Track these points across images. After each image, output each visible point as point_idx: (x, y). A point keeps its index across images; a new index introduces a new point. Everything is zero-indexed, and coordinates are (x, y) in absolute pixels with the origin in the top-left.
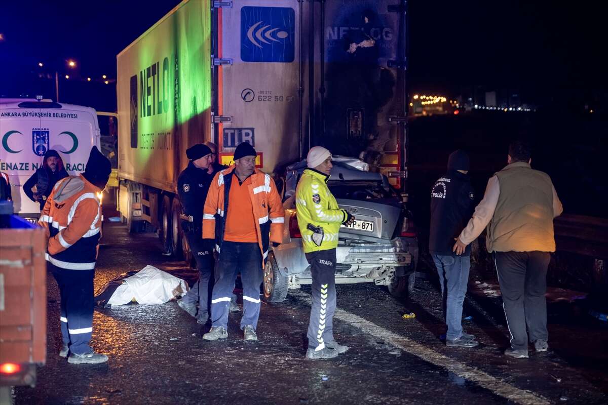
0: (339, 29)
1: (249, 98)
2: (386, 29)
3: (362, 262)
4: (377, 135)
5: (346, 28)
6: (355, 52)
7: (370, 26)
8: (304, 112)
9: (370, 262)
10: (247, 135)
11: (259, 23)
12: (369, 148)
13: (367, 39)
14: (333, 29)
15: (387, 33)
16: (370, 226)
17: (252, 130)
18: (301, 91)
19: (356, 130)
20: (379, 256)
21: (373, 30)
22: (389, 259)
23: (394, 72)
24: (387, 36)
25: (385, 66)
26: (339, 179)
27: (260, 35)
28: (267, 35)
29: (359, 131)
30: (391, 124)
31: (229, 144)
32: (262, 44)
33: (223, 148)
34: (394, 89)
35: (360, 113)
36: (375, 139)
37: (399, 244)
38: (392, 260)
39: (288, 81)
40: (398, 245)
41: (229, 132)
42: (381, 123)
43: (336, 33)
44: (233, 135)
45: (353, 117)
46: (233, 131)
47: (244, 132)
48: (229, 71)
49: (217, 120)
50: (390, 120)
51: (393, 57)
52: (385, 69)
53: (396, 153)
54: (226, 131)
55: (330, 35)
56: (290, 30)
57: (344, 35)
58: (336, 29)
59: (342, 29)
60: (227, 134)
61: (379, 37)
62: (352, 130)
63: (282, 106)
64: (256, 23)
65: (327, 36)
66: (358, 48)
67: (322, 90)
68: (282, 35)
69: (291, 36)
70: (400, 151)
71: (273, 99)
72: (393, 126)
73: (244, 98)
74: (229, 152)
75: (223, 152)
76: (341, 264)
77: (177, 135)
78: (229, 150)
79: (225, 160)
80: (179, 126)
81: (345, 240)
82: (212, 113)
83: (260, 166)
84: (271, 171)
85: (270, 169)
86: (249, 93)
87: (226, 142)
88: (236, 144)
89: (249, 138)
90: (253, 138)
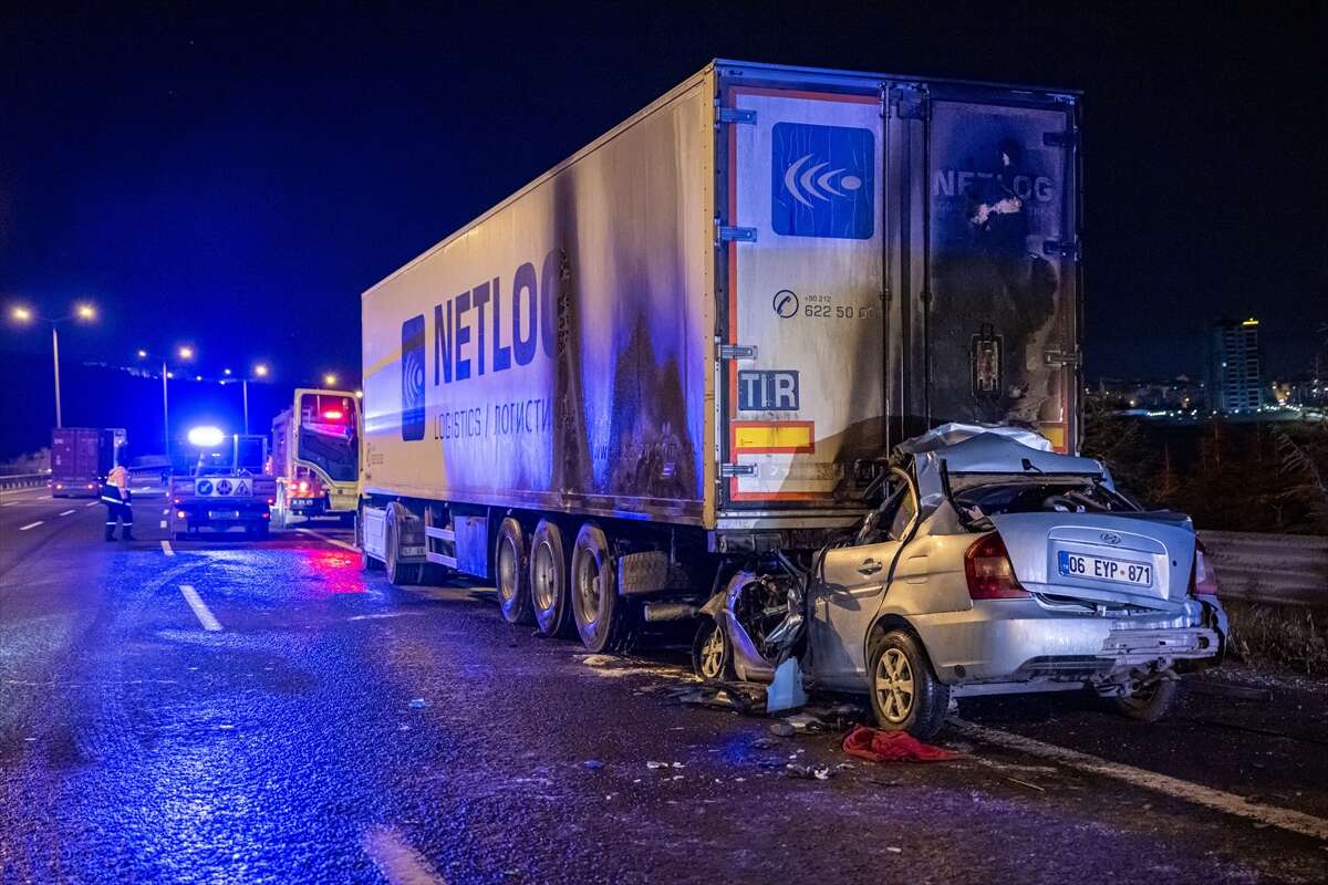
0: (956, 176)
1: (788, 308)
2: (1040, 180)
3: (1128, 651)
4: (1026, 390)
5: (971, 175)
6: (985, 223)
8: (893, 342)
9: (1143, 651)
10: (785, 384)
11: (807, 158)
12: (1011, 414)
13: (1009, 197)
14: (946, 177)
15: (1042, 186)
16: (1144, 573)
17: (795, 374)
18: (886, 298)
19: (989, 378)
20: (1158, 636)
21: (1017, 179)
22: (1179, 643)
23: (1055, 264)
24: (1043, 193)
25: (1039, 252)
27: (807, 181)
28: (823, 182)
29: (994, 381)
30: (1051, 367)
31: (751, 403)
32: (813, 199)
33: (738, 411)
34: (1056, 297)
35: (995, 343)
36: (1022, 396)
37: (1192, 609)
38: (1187, 646)
39: (862, 278)
40: (1189, 611)
41: (751, 378)
42: (1033, 364)
43: (951, 182)
44: (757, 385)
45: (984, 353)
46: (757, 377)
47: (778, 378)
48: (750, 253)
49: (727, 353)
50: (1049, 359)
51: (1054, 235)
52: (1039, 258)
53: (1059, 426)
54: (744, 377)
55: (941, 189)
56: (866, 175)
57: (966, 188)
58: (951, 174)
59: (962, 175)
60: (746, 381)
61: (1029, 193)
62: (982, 377)
63: (850, 325)
64: (802, 157)
65: (934, 190)
66: (992, 214)
67: (926, 297)
68: (851, 183)
69: (868, 187)
70: (1066, 422)
71: (834, 312)
72: (1054, 372)
73: (779, 310)
74: (750, 419)
75: (739, 419)
76: (1092, 658)
77: (565, 400)
78: (749, 414)
79: (743, 437)
80: (572, 384)
81: (1093, 605)
82: (717, 339)
83: (810, 449)
84: (832, 461)
85: (828, 456)
86: (787, 299)
87: (744, 399)
88: (764, 403)
89: (788, 392)
90: (796, 391)
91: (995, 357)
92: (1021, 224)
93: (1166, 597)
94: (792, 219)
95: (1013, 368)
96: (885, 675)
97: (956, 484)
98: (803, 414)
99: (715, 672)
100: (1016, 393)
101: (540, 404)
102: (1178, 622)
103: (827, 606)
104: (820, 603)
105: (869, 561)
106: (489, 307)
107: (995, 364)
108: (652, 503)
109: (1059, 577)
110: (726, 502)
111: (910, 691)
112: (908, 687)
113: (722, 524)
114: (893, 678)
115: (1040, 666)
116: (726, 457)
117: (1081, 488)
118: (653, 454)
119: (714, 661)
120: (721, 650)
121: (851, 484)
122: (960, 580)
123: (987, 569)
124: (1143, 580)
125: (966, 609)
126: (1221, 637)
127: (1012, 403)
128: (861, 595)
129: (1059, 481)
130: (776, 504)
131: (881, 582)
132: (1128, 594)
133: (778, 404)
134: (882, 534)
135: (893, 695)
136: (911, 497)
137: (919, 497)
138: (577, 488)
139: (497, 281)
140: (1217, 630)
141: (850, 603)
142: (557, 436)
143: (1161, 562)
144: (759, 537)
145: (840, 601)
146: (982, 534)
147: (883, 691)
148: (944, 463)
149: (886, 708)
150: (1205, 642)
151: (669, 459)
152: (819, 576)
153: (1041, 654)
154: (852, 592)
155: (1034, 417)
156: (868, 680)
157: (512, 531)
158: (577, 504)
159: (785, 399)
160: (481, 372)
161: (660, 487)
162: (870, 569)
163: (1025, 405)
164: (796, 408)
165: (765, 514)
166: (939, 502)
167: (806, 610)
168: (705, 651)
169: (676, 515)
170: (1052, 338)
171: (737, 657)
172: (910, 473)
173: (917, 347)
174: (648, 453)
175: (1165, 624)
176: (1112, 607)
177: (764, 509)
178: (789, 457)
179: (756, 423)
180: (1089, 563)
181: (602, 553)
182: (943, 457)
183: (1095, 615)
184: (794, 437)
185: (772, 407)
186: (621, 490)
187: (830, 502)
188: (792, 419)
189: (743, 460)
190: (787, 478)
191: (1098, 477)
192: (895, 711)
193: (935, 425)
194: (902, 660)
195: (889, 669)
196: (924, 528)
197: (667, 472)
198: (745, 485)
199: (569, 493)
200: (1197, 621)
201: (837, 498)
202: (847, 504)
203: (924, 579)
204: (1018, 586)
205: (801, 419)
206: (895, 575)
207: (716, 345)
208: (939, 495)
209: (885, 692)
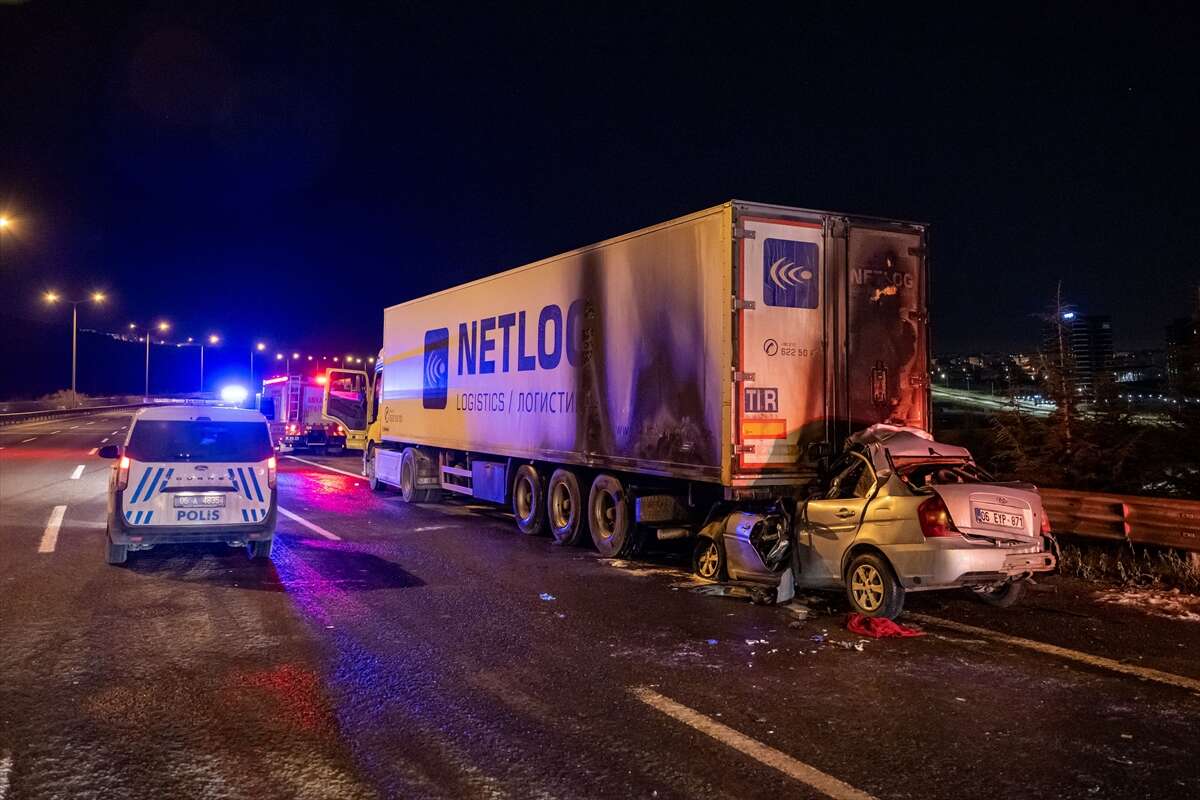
0: (863, 272)
1: (772, 350)
2: (907, 275)
3: (1012, 567)
4: (900, 401)
5: (870, 272)
6: (878, 301)
7: (891, 271)
8: (830, 371)
9: (1018, 567)
10: (770, 396)
11: (781, 260)
12: (893, 415)
13: (891, 285)
14: (857, 272)
15: (908, 279)
16: (1020, 521)
17: (776, 390)
18: (825, 345)
19: (880, 393)
20: (1024, 558)
21: (895, 275)
22: (1036, 562)
23: (915, 325)
24: (908, 283)
25: (906, 318)
26: (928, 454)
27: (783, 273)
28: (791, 274)
30: (913, 387)
31: (751, 408)
32: (786, 285)
33: (745, 413)
34: (915, 345)
35: (884, 373)
36: (898, 405)
38: (1039, 564)
39: (812, 332)
40: (1039, 543)
41: (751, 393)
42: (904, 385)
43: (860, 278)
44: (755, 396)
45: (878, 379)
46: (755, 392)
47: (767, 393)
48: (751, 317)
49: (739, 377)
50: (912, 382)
51: (914, 309)
52: (907, 322)
53: (918, 422)
54: (748, 392)
55: (855, 280)
56: (814, 270)
57: (868, 279)
58: (860, 271)
59: (866, 272)
60: (749, 395)
61: (901, 283)
62: (877, 393)
63: (805, 362)
64: (779, 259)
65: (851, 279)
66: (882, 295)
67: (847, 344)
68: (806, 275)
69: (815, 278)
71: (797, 353)
72: (915, 390)
73: (767, 351)
74: (751, 418)
75: (745, 418)
76: (997, 572)
77: (589, 395)
78: (750, 415)
79: (745, 428)
80: (595, 385)
81: (993, 540)
82: (733, 369)
83: (783, 436)
84: (795, 443)
85: (792, 441)
86: (772, 344)
87: (747, 405)
88: (759, 408)
89: (772, 401)
90: (776, 400)
91: (884, 381)
92: (896, 301)
93: (1032, 535)
94: (775, 296)
95: (893, 388)
96: (859, 580)
97: (897, 463)
98: (780, 415)
99: (712, 573)
100: (895, 402)
101: (564, 396)
102: (1033, 550)
103: (810, 536)
104: (804, 534)
105: (842, 510)
106: (514, 331)
107: (884, 384)
108: (672, 466)
109: (976, 523)
110: (737, 468)
111: (881, 591)
112: (879, 589)
113: (736, 483)
114: (866, 582)
115: (969, 578)
116: (738, 441)
117: (959, 466)
118: (673, 436)
119: (710, 565)
120: (716, 559)
121: (807, 458)
122: (916, 524)
123: (933, 518)
124: (1019, 525)
125: (921, 542)
126: (1057, 558)
127: (893, 409)
128: (839, 530)
129: (950, 462)
130: (766, 470)
131: (854, 524)
132: (1014, 534)
133: (767, 408)
134: (847, 492)
135: (866, 593)
136: (869, 470)
137: (875, 471)
138: (601, 451)
139: (523, 314)
140: (1054, 553)
141: (831, 535)
142: (580, 418)
143: (1028, 514)
144: (757, 491)
145: (821, 533)
146: (927, 497)
147: (858, 591)
148: (887, 451)
149: (862, 602)
150: (1048, 562)
151: (688, 438)
152: (803, 516)
153: (970, 571)
154: (831, 528)
155: (905, 417)
156: (843, 583)
157: (530, 474)
158: (599, 462)
159: (770, 405)
160: (506, 369)
161: (679, 456)
162: (845, 515)
163: (900, 410)
164: (776, 411)
165: (760, 476)
166: (889, 475)
167: (792, 537)
168: (703, 559)
169: (695, 474)
170: (914, 369)
171: (730, 564)
172: (865, 455)
173: (842, 374)
174: (668, 433)
175: (1026, 551)
176: (1003, 541)
177: (759, 474)
178: (772, 442)
179: (754, 420)
180: (991, 515)
181: (618, 494)
182: (885, 447)
183: (995, 547)
184: (774, 429)
185: (763, 410)
186: (643, 455)
187: (794, 469)
188: (774, 417)
189: (747, 442)
190: (772, 454)
191: (967, 459)
192: (868, 604)
193: (870, 426)
194: (873, 573)
195: (863, 577)
196: (882, 492)
197: (686, 447)
198: (748, 458)
199: (592, 454)
200: (1042, 549)
201: (799, 466)
202: (805, 470)
203: (888, 523)
204: (954, 529)
205: (780, 418)
206: (865, 519)
207: (733, 373)
208: (888, 470)
209: (860, 593)
